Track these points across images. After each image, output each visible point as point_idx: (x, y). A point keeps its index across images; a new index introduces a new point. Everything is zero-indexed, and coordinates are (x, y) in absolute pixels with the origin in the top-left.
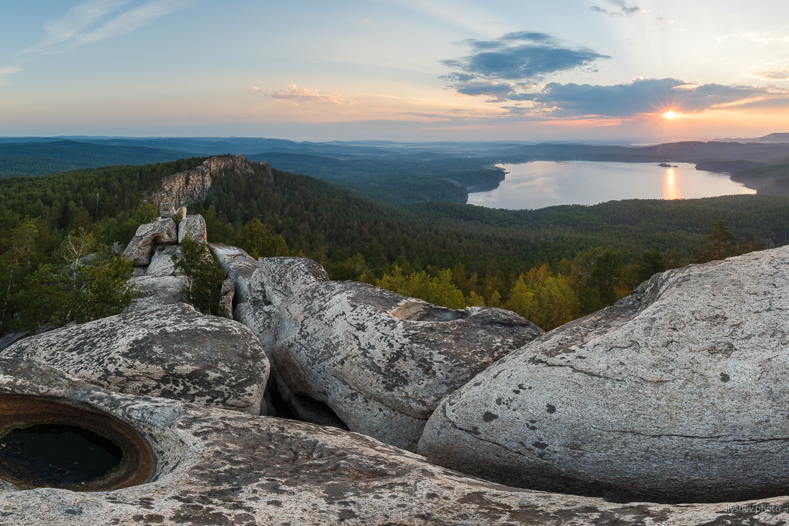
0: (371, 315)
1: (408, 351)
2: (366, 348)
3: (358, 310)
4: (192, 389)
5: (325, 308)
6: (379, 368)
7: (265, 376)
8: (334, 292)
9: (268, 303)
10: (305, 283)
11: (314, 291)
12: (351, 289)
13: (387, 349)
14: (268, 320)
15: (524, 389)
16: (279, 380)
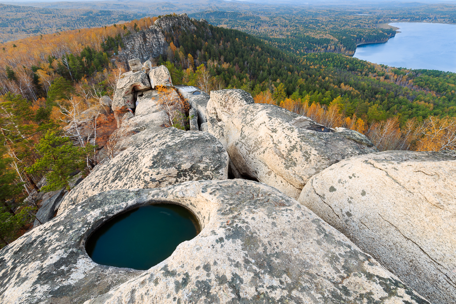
0: (280, 123)
1: (299, 146)
2: (277, 143)
3: (273, 120)
4: (194, 177)
5: (254, 120)
6: (283, 155)
7: (227, 162)
8: (258, 110)
9: (220, 120)
10: (241, 105)
11: (246, 110)
12: (267, 108)
13: (288, 144)
14: (221, 131)
15: (355, 177)
16: (233, 167)
